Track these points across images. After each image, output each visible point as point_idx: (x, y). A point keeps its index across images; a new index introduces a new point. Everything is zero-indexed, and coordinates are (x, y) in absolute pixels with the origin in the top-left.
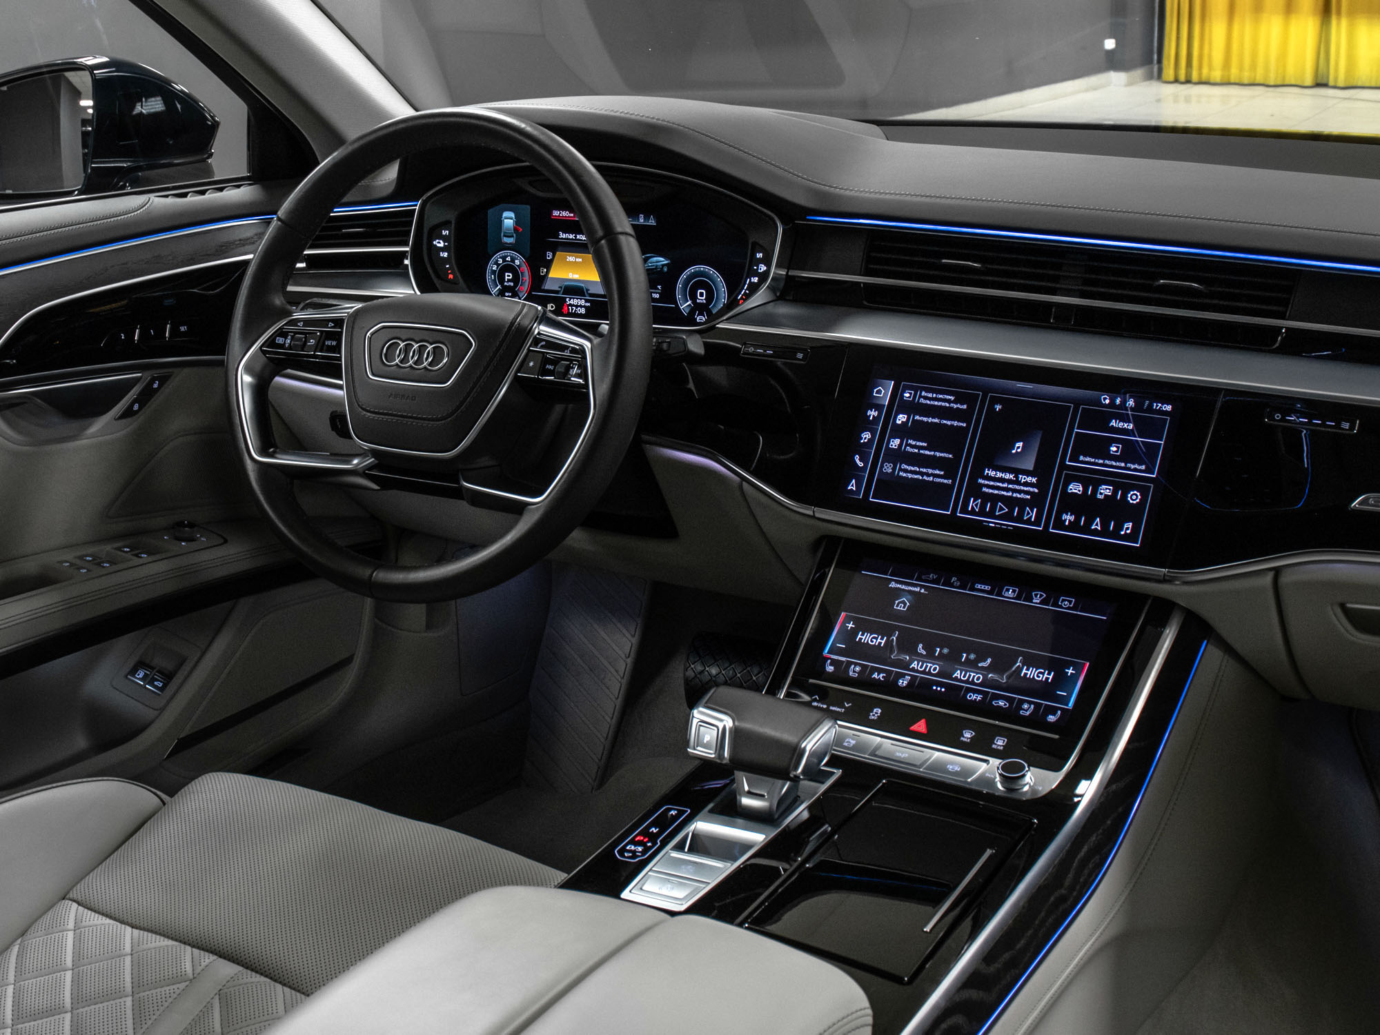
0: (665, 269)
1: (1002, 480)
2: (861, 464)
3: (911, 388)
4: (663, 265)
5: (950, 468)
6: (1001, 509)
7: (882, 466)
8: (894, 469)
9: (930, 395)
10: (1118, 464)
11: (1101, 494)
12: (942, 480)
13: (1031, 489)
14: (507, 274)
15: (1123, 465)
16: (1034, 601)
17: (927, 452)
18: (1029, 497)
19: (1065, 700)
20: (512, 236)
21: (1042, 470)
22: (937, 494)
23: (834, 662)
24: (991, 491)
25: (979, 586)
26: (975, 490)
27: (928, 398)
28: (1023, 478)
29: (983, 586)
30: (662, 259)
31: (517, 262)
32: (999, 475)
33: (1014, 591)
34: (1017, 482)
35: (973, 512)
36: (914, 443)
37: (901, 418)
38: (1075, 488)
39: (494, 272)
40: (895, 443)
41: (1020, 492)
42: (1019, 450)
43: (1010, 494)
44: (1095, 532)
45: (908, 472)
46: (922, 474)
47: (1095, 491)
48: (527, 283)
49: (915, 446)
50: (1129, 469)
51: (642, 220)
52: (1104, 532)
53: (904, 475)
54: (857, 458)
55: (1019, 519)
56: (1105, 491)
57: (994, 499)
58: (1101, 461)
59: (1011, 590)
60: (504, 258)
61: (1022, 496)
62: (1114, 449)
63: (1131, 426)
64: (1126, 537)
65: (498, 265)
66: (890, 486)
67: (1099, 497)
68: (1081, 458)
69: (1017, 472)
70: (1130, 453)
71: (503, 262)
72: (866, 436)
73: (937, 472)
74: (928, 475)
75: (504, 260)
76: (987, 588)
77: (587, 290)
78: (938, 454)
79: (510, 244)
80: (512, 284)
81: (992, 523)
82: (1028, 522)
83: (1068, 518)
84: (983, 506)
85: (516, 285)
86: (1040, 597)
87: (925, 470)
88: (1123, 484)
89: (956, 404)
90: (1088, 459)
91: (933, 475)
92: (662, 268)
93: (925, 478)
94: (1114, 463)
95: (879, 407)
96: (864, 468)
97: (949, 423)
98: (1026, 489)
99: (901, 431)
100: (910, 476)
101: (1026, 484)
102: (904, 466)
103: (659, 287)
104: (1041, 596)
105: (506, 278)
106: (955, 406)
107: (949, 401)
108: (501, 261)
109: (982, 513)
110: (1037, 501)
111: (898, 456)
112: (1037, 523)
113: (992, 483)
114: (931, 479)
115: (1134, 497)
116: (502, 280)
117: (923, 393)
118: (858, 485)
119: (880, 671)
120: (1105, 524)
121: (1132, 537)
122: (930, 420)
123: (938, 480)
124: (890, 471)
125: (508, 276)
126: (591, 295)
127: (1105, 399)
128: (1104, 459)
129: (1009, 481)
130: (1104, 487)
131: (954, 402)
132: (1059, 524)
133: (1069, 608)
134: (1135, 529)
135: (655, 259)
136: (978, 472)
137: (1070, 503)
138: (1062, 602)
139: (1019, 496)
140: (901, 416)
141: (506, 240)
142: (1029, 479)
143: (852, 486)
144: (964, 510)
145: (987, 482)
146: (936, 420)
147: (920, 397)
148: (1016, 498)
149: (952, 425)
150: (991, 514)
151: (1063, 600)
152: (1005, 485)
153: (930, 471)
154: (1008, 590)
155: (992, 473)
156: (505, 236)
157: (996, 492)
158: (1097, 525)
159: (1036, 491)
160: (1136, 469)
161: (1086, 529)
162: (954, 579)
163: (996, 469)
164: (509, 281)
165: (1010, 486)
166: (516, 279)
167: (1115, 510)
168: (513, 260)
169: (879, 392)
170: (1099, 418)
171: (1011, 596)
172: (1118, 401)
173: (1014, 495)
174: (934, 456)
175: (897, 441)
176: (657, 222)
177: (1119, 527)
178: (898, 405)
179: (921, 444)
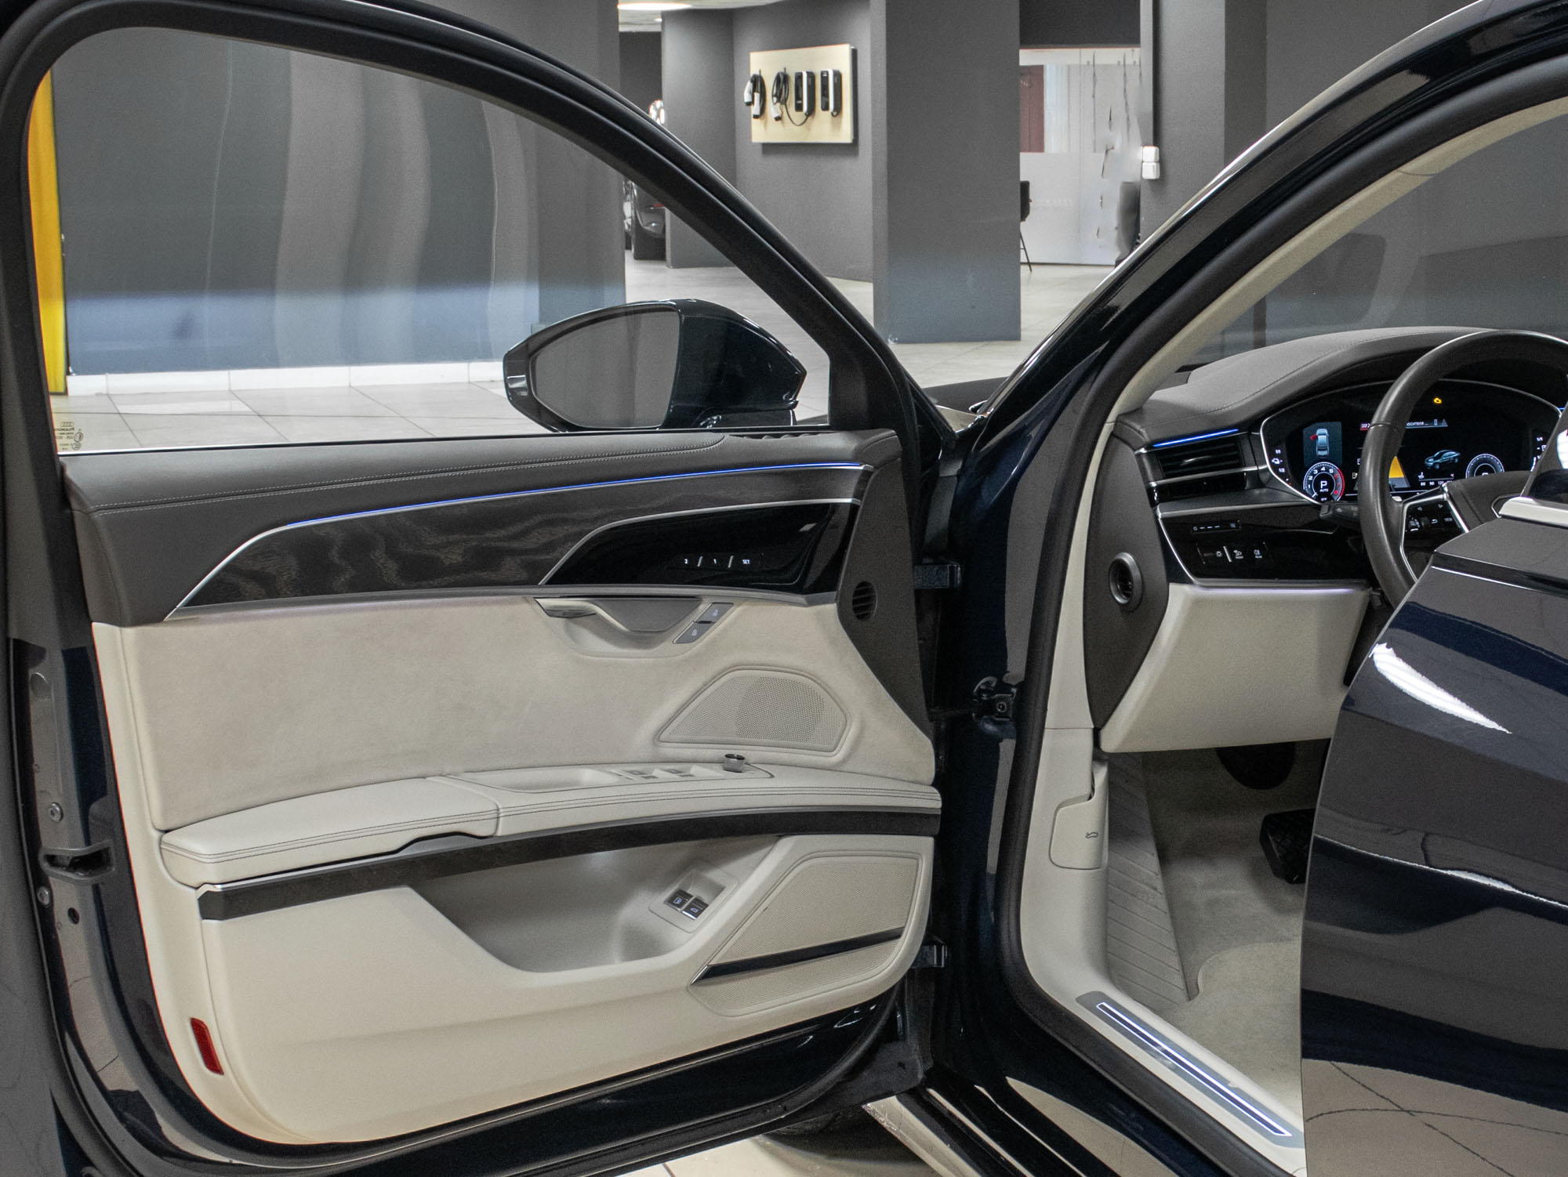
0: (1457, 460)
4: (1455, 458)
14: (1322, 482)
20: (1326, 450)
30: (1453, 453)
31: (1331, 471)
39: (1310, 482)
48: (1341, 487)
51: (1436, 424)
60: (1319, 469)
65: (1314, 475)
71: (1319, 472)
75: (1319, 471)
77: (1394, 486)
79: (1325, 456)
80: (1327, 490)
85: (1330, 491)
92: (1454, 460)
103: (1452, 475)
105: (1322, 485)
108: (1316, 472)
116: (1317, 487)
125: (1323, 483)
126: (1397, 490)
135: (1448, 454)
141: (1320, 453)
156: (1319, 450)
164: (1324, 487)
166: (1331, 486)
168: (1327, 470)
176: (1448, 424)
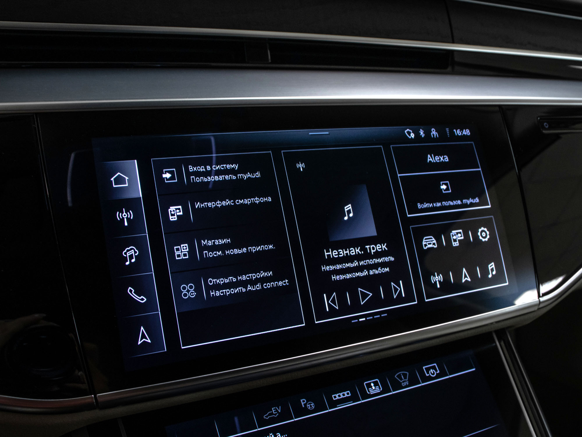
1: (348, 259)
2: (142, 299)
3: (168, 165)
5: (277, 263)
6: (364, 296)
7: (178, 293)
8: (198, 289)
9: (202, 169)
10: (455, 203)
11: (455, 240)
12: (275, 284)
13: (387, 259)
15: (459, 202)
16: (404, 384)
17: (236, 251)
18: (387, 269)
21: (386, 231)
22: (276, 305)
24: (342, 277)
25: (336, 397)
26: (323, 282)
28: (373, 248)
29: (341, 394)
32: (343, 253)
33: (376, 384)
34: (367, 256)
35: (333, 313)
36: (210, 243)
37: (174, 212)
38: (429, 242)
40: (182, 250)
41: (376, 266)
42: (351, 215)
43: (365, 273)
44: (467, 285)
45: (222, 287)
46: (244, 284)
47: (449, 240)
49: (214, 246)
50: (466, 206)
52: (475, 282)
53: (218, 294)
54: (131, 291)
55: (389, 299)
56: (457, 236)
57: (351, 285)
58: (439, 204)
59: (372, 384)
61: (379, 271)
62: (444, 187)
63: (447, 159)
66: (205, 317)
67: (456, 244)
68: (419, 206)
69: (361, 242)
72: (131, 253)
73: (263, 274)
74: (253, 282)
78: (254, 249)
81: (359, 317)
82: (400, 299)
83: (437, 279)
84: (342, 299)
86: (405, 378)
87: (244, 278)
88: (468, 223)
89: (245, 173)
90: (426, 205)
91: (260, 280)
93: (249, 288)
94: (451, 203)
95: (130, 204)
96: (150, 305)
97: (247, 201)
98: (380, 260)
99: (183, 231)
100: (228, 292)
101: (378, 255)
102: (212, 281)
104: (405, 376)
106: (246, 177)
107: (232, 171)
109: (344, 309)
110: (398, 271)
111: (195, 269)
112: (409, 298)
113: (339, 267)
114: (258, 287)
115: (484, 234)
117: (191, 168)
118: (153, 332)
120: (473, 274)
122: (219, 204)
123: (269, 285)
124: (192, 295)
127: (409, 133)
128: (441, 201)
129: (358, 257)
130: (454, 232)
131: (240, 171)
132: (431, 288)
133: (438, 376)
134: (499, 267)
136: (316, 258)
138: (428, 373)
139: (377, 272)
140: (172, 208)
142: (378, 247)
143: (143, 337)
144: (321, 314)
145: (332, 268)
146: (227, 203)
147: (189, 174)
148: (375, 275)
149: (253, 204)
150: (356, 307)
151: (428, 370)
152: (356, 264)
153: (254, 276)
154: (369, 386)
155: (334, 254)
157: (349, 276)
158: (465, 276)
159: (392, 259)
160: (473, 203)
161: (458, 285)
162: (303, 402)
163: (337, 246)
165: (362, 263)
169: (119, 180)
170: (414, 156)
171: (378, 391)
172: (422, 133)
173: (371, 273)
174: (249, 253)
175: (184, 247)
177: (486, 272)
178: (159, 193)
179: (221, 242)
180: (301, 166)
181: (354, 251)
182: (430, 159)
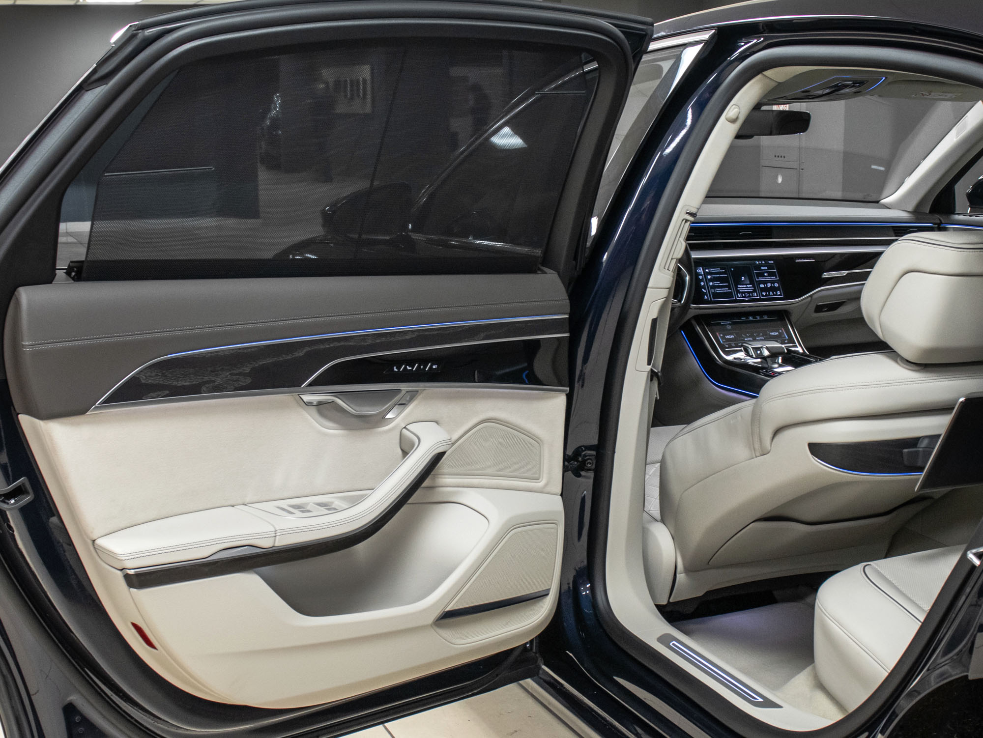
2: (705, 291)
3: (707, 268)
5: (729, 287)
6: (747, 295)
7: (711, 290)
8: (715, 290)
12: (728, 291)
13: (752, 288)
15: (770, 278)
17: (721, 284)
18: (752, 290)
19: (785, 337)
21: (752, 282)
22: (729, 295)
23: (727, 344)
24: (742, 291)
26: (738, 292)
27: (713, 270)
28: (748, 286)
32: (742, 286)
34: (747, 287)
35: (740, 297)
37: (709, 277)
38: (762, 286)
40: (711, 284)
42: (744, 279)
43: (747, 290)
44: (771, 296)
45: (719, 290)
47: (767, 285)
49: (717, 283)
52: (774, 295)
54: (703, 290)
55: (752, 296)
56: (769, 285)
57: (744, 293)
58: (764, 278)
62: (766, 274)
63: (767, 268)
64: (779, 295)
66: (716, 295)
68: (759, 278)
69: (746, 285)
70: (770, 274)
72: (702, 284)
76: (745, 318)
78: (724, 284)
81: (747, 299)
82: (755, 297)
83: (764, 293)
84: (742, 295)
87: (723, 289)
88: (772, 282)
90: (761, 278)
91: (726, 290)
93: (724, 291)
94: (767, 278)
95: (701, 275)
97: (722, 276)
99: (711, 280)
101: (750, 287)
102: (717, 289)
107: (719, 270)
109: (743, 297)
110: (755, 291)
111: (713, 287)
112: (757, 296)
113: (741, 289)
115: (776, 285)
118: (707, 296)
119: (740, 343)
120: (773, 293)
121: (780, 295)
122: (717, 276)
127: (757, 262)
131: (721, 270)
132: (763, 295)
134: (780, 292)
136: (737, 287)
137: (763, 290)
139: (750, 290)
143: (706, 298)
144: (738, 297)
147: (711, 270)
150: (745, 297)
152: (745, 289)
155: (740, 286)
157: (744, 291)
158: (771, 294)
160: (773, 278)
161: (769, 295)
163: (741, 285)
167: (773, 289)
170: (758, 267)
172: (760, 262)
175: (711, 283)
177: (777, 293)
178: (706, 274)
180: (732, 269)
181: (745, 286)
182: (762, 268)
